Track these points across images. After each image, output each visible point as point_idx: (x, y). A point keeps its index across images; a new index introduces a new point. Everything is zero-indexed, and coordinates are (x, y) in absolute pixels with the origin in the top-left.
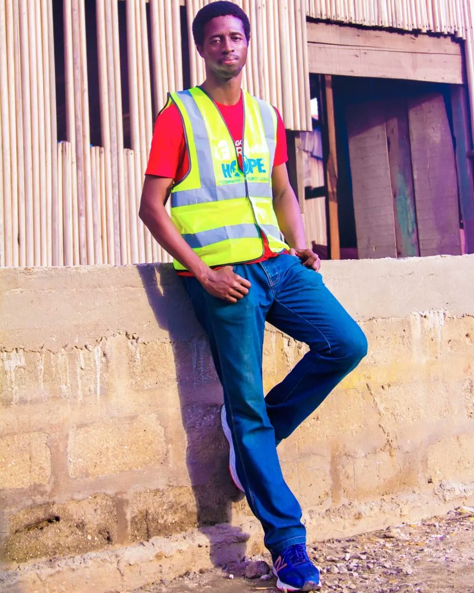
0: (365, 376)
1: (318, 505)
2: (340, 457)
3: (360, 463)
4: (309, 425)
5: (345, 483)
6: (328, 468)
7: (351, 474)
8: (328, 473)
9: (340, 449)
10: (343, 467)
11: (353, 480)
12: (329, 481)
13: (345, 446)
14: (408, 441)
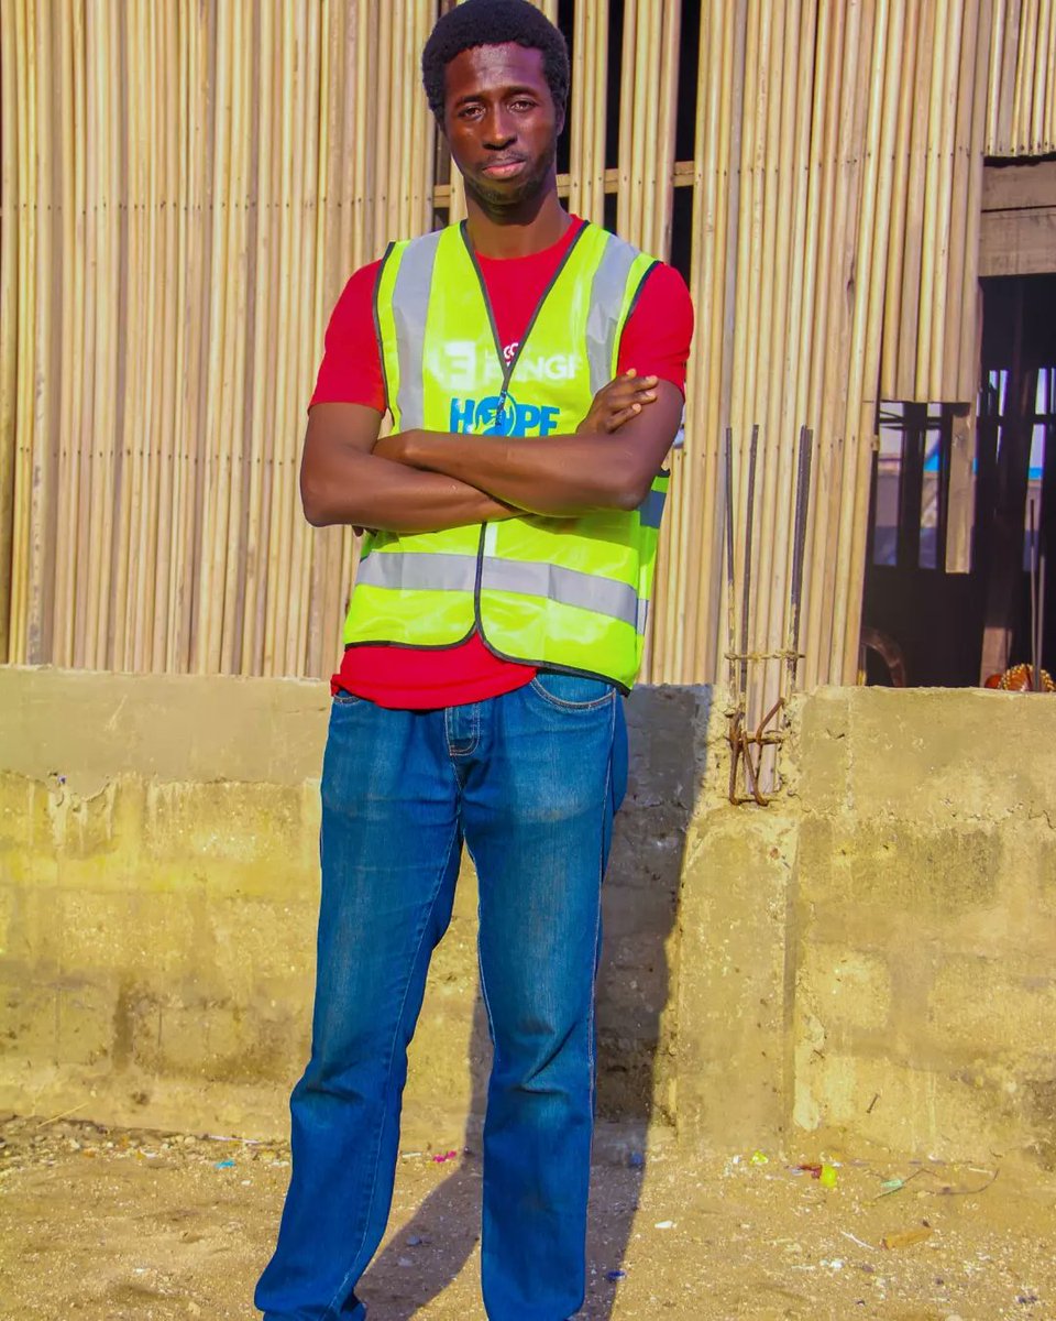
0: (195, 875)
1: (86, 1064)
2: (139, 1001)
3: (172, 1020)
4: (83, 937)
5: (140, 1043)
6: (112, 1011)
7: (154, 1030)
8: (110, 1020)
9: (137, 986)
10: (142, 1016)
11: (156, 1042)
12: (110, 1030)
13: (146, 983)
14: (274, 1003)
